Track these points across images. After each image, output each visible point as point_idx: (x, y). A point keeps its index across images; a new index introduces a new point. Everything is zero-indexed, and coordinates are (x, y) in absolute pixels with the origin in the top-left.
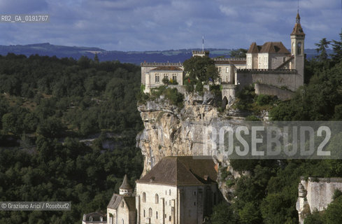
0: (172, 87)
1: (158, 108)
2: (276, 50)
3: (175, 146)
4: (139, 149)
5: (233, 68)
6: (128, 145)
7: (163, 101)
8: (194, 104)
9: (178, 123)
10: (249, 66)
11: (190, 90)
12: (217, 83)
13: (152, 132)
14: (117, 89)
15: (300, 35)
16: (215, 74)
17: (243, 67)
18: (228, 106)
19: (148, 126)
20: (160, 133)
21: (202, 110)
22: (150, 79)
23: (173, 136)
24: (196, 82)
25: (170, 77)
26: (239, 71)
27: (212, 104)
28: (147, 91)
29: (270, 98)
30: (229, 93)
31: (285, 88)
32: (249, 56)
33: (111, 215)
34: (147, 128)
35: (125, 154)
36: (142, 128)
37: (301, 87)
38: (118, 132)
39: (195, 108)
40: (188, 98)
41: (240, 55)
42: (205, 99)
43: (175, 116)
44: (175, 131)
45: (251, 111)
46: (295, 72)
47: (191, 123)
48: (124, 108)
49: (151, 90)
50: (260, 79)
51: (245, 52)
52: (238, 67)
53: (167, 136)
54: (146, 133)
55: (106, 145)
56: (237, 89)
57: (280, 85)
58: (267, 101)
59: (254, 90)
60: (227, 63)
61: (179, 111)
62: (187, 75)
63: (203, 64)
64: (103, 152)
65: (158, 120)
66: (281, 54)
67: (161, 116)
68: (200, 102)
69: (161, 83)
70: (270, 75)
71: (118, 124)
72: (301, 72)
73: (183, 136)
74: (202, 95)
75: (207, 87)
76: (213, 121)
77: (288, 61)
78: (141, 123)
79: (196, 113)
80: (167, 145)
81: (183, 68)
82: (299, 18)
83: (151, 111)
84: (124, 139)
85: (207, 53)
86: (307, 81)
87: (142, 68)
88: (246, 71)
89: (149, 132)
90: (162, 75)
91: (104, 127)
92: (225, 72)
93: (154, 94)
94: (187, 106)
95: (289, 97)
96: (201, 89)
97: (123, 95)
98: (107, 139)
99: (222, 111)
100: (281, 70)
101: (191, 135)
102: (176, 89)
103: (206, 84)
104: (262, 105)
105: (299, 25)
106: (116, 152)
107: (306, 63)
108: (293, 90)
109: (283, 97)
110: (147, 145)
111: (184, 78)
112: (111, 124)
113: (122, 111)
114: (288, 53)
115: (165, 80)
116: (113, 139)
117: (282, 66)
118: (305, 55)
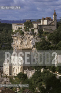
0: (21, 30)
1: (17, 36)
2: (49, 19)
3: (22, 46)
4: (12, 47)
5: (37, 24)
6: (9, 46)
7: (18, 34)
8: (27, 34)
9: (23, 40)
10: (42, 24)
11: (26, 31)
12: (33, 29)
13: (16, 42)
14: (6, 30)
15: (55, 15)
16: (32, 26)
17: (40, 24)
18: (36, 35)
19: (14, 40)
20: (18, 42)
21: (29, 36)
22: (15, 28)
23: (21, 43)
24: (27, 28)
25: (20, 27)
26: (39, 25)
27: (32, 34)
28: (14, 31)
29: (47, 32)
30: (36, 31)
31: (51, 30)
32: (42, 21)
33: (5, 65)
34: (14, 41)
35: (8, 48)
36: (13, 41)
37: (56, 29)
38: (6, 42)
39: (27, 36)
40: (25, 33)
41: (39, 21)
42: (30, 33)
43: (22, 38)
44: (22, 42)
45: (42, 36)
46: (54, 25)
47: (26, 40)
48: (8, 36)
49: (15, 31)
50: (45, 27)
51: (41, 20)
52: (39, 24)
53: (20, 43)
54: (14, 42)
55: (3, 46)
56: (38, 30)
57: (50, 29)
58: (46, 33)
59: (43, 30)
60: (36, 23)
61: (23, 36)
62: (25, 26)
63: (29, 23)
64: (2, 48)
65: (17, 39)
66: (50, 21)
67: (18, 38)
68: (28, 34)
69: (18, 29)
70: (47, 26)
71: (6, 40)
72: (56, 25)
73: (24, 43)
74: (29, 32)
75: (30, 30)
76: (32, 39)
77: (52, 22)
78: (13, 40)
79: (27, 37)
80: (20, 46)
81: (24, 25)
82: (55, 11)
83: (15, 36)
84: (8, 44)
85: (30, 21)
86: (57, 28)
87: (13, 25)
88: (41, 25)
89: (15, 42)
90: (18, 26)
91: (2, 41)
92: (35, 25)
93: (16, 32)
94: (25, 35)
95: (53, 32)
96: (28, 30)
97: (8, 32)
98: (3, 44)
99: (34, 36)
100: (50, 25)
101: (26, 43)
102: (22, 30)
103: (30, 29)
104: (45, 34)
105: (55, 13)
106: (6, 48)
107: (57, 23)
108: (54, 30)
109: (51, 32)
110: (14, 46)
111: (24, 28)
112: (4, 40)
113: (7, 37)
114: (52, 20)
115: (19, 28)
116: (5, 44)
117: (51, 23)
118: (57, 21)
